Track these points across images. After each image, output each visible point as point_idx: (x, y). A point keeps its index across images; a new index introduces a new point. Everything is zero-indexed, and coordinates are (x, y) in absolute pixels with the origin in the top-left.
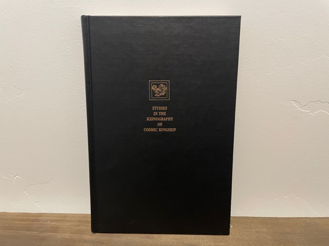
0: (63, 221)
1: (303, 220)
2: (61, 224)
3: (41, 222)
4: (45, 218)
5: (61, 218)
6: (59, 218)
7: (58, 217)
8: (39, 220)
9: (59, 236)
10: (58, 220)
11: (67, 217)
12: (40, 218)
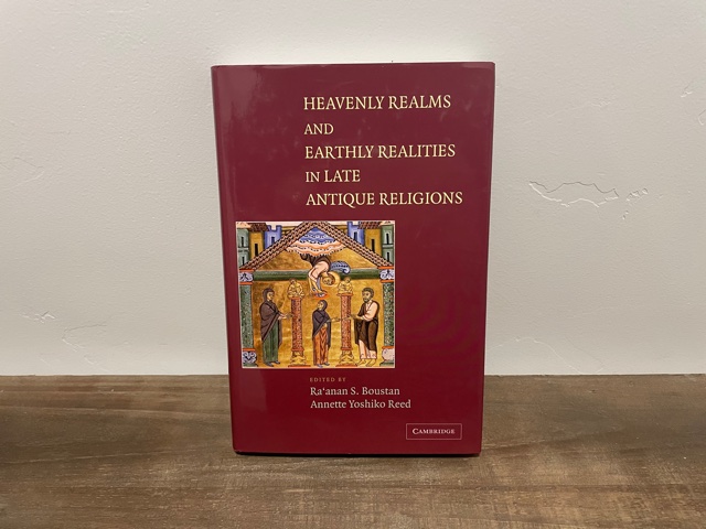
0: (136, 388)
1: (540, 379)
2: (133, 393)
3: (99, 392)
4: (105, 384)
5: (133, 384)
6: (129, 384)
7: (127, 381)
8: (96, 389)
9: (133, 414)
10: (129, 387)
11: (143, 381)
12: (96, 385)
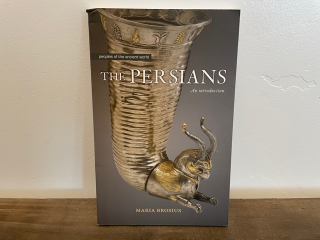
1: (268, 201)
2: (9, 211)
5: (11, 204)
6: (9, 204)
10: (7, 206)
11: (18, 203)
